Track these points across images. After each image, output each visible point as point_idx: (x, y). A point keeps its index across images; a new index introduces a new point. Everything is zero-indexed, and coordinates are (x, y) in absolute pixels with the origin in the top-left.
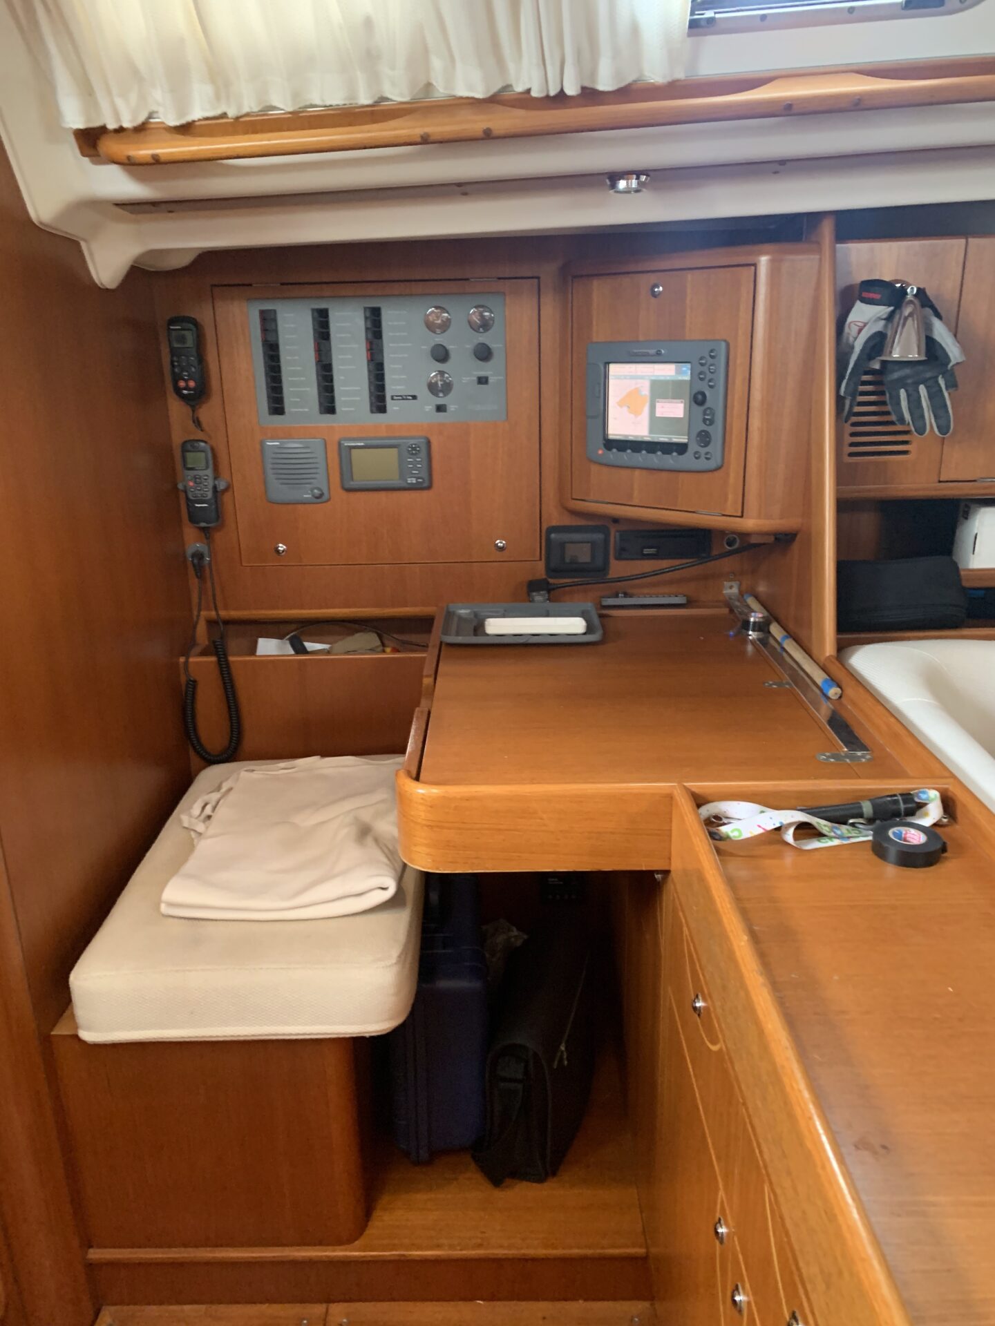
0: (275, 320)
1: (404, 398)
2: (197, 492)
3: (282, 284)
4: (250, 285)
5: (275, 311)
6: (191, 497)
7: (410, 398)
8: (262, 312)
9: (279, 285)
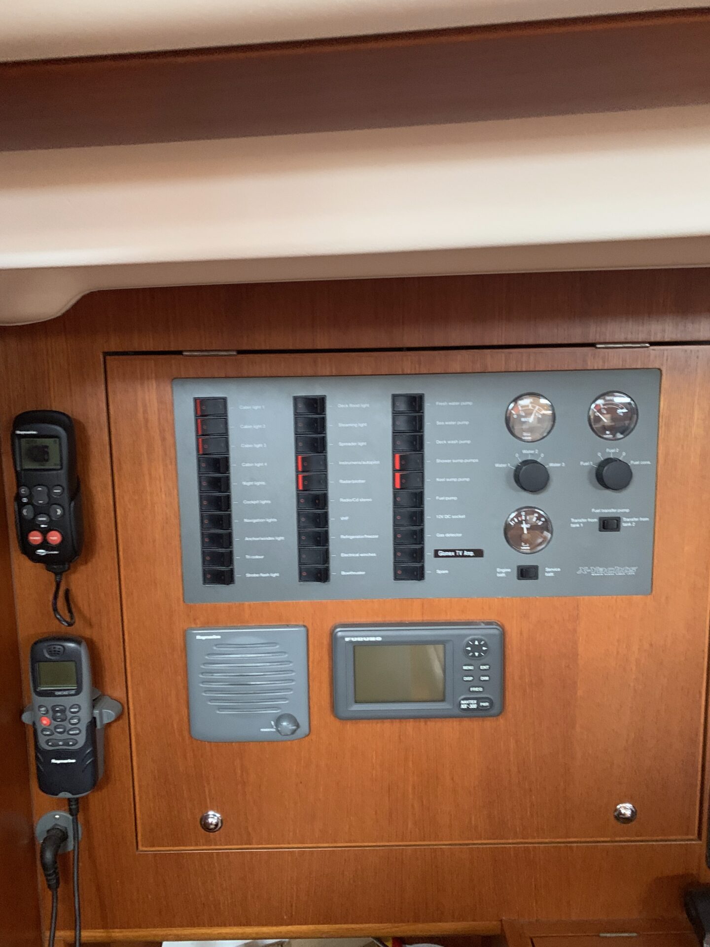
0: (223, 417)
1: (456, 554)
2: (57, 736)
3: (240, 352)
4: (180, 353)
5: (224, 400)
6: (44, 746)
7: (471, 554)
8: (200, 403)
9: (235, 353)
